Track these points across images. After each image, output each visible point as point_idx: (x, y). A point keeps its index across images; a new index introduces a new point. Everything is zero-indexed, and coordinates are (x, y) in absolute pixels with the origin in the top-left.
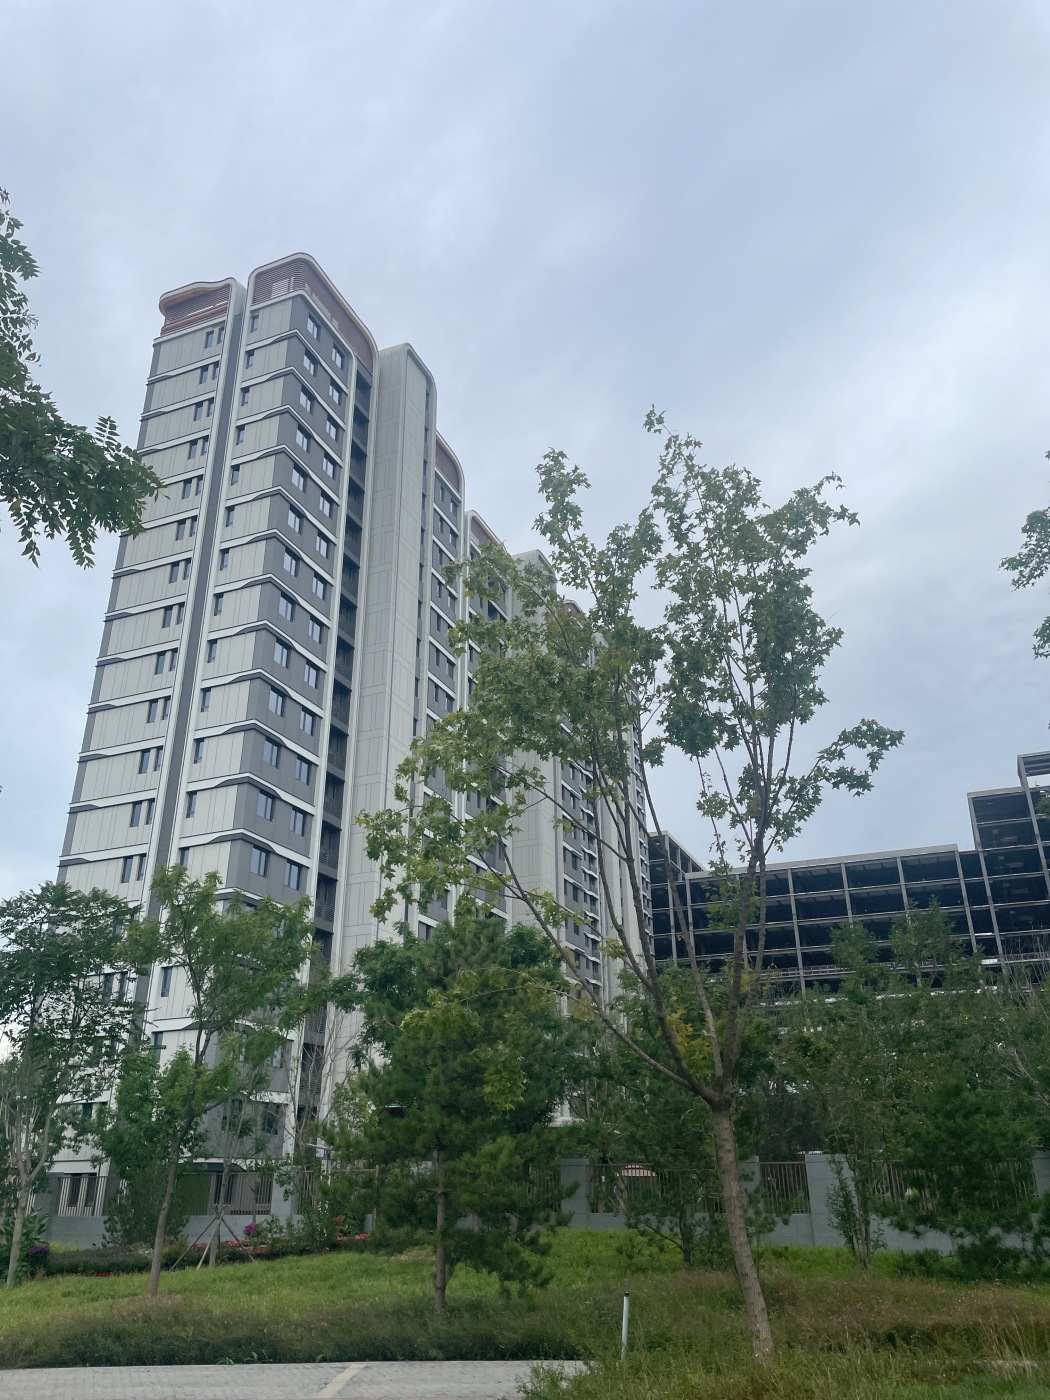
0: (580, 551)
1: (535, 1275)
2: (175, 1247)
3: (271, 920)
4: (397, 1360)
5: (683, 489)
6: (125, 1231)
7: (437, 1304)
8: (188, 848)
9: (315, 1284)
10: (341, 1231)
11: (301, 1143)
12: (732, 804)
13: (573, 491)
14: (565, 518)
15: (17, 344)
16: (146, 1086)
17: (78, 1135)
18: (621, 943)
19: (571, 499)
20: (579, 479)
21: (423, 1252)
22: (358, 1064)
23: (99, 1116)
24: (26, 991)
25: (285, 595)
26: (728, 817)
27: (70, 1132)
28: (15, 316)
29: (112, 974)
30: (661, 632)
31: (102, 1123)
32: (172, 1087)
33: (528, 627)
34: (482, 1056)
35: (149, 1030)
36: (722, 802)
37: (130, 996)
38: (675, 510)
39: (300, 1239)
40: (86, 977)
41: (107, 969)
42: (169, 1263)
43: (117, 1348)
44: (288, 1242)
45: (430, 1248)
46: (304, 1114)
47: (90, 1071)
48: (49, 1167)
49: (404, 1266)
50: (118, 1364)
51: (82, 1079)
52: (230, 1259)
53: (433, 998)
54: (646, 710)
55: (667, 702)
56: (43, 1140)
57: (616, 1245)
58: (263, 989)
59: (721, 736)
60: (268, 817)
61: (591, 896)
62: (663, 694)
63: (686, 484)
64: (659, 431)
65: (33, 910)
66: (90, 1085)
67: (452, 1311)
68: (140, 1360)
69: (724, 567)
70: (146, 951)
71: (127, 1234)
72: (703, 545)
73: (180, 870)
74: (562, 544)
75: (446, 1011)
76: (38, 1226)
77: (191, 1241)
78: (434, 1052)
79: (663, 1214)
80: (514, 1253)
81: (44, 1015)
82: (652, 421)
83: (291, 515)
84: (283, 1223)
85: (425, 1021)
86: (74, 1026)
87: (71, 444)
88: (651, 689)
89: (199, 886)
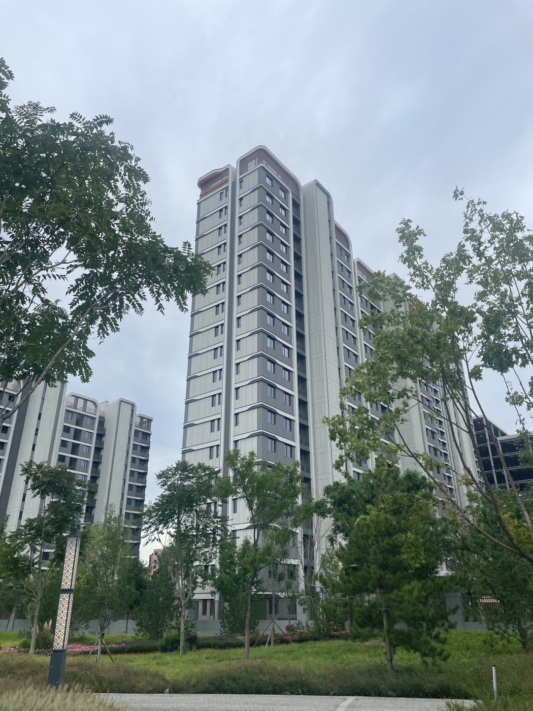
0: (425, 270)
1: (440, 654)
2: (254, 635)
3: (282, 473)
4: (372, 696)
5: (478, 228)
6: (230, 627)
7: (389, 667)
8: (238, 441)
9: (324, 655)
10: (333, 629)
11: (308, 584)
12: (526, 397)
13: (417, 239)
14: (414, 254)
15: (144, 214)
16: (232, 557)
17: (204, 581)
18: (470, 477)
19: (417, 243)
20: (420, 232)
21: (377, 641)
22: (332, 544)
23: (212, 571)
24: (174, 513)
25: (269, 314)
26: (525, 405)
27: (200, 580)
28: (142, 202)
29: (211, 503)
30: (473, 307)
31: (214, 575)
32: (244, 557)
33: (399, 314)
34: (400, 539)
35: (230, 529)
36: (520, 397)
37: (219, 514)
38: (476, 240)
39: (313, 633)
40: (200, 505)
41: (209, 501)
42: (252, 644)
43: (234, 685)
44: (307, 634)
45: (381, 639)
46: (308, 570)
47: (206, 550)
48: (192, 596)
49: (369, 648)
50: (236, 693)
51: (203, 554)
52: (280, 642)
53: (370, 510)
54: (469, 350)
55: (481, 345)
56: (189, 583)
57: (482, 639)
58: (282, 508)
59: (517, 360)
60: (273, 423)
61: (444, 453)
62: (478, 341)
63: (480, 225)
64: (462, 199)
65: (174, 474)
66: (206, 556)
67: (397, 672)
68: (245, 691)
69: (507, 267)
70: (225, 491)
71: (231, 628)
72: (494, 257)
73: (237, 452)
74: (415, 267)
75: (377, 516)
76: (190, 625)
77: (261, 633)
78: (372, 538)
79: (508, 622)
80: (427, 643)
81: (183, 524)
82: (457, 195)
83: (268, 275)
84: (304, 625)
85: (368, 522)
86: (197, 529)
87: (172, 256)
88: (471, 339)
89: (246, 459)
